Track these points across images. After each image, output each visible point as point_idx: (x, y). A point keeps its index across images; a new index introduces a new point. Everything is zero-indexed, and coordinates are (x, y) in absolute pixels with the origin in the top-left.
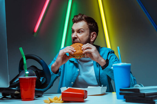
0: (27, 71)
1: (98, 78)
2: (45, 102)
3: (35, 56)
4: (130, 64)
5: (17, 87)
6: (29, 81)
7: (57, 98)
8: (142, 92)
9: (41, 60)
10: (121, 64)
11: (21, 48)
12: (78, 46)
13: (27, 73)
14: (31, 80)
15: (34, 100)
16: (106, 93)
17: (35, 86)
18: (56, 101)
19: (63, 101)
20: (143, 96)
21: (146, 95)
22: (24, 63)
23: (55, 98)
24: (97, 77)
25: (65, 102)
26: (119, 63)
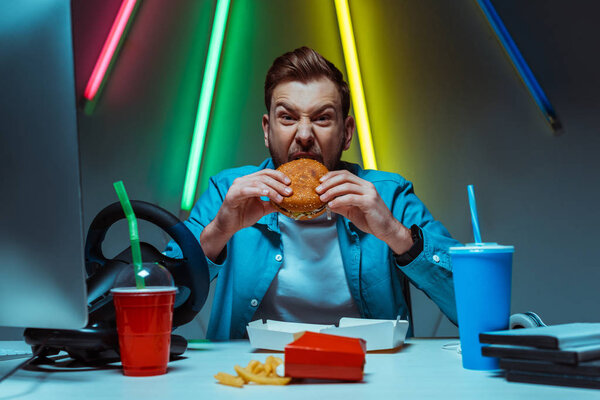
0: (144, 267)
1: (356, 285)
2: (220, 383)
3: (152, 209)
4: (512, 247)
5: (95, 326)
6: (150, 306)
7: (260, 366)
8: (566, 348)
9: (178, 225)
10: (478, 248)
11: (121, 183)
12: (306, 172)
13: (144, 274)
14: (157, 300)
15: (169, 370)
16: (406, 342)
17: (171, 319)
18: (262, 377)
19: (288, 380)
20: (572, 361)
21: (580, 358)
22: (133, 239)
23: (254, 367)
24: (353, 280)
25: (295, 380)
26: (474, 242)
